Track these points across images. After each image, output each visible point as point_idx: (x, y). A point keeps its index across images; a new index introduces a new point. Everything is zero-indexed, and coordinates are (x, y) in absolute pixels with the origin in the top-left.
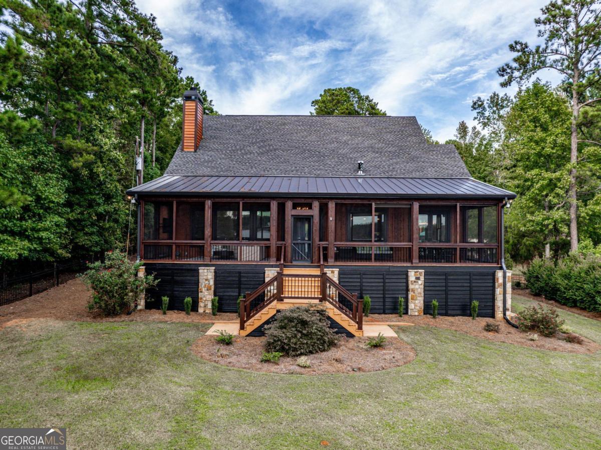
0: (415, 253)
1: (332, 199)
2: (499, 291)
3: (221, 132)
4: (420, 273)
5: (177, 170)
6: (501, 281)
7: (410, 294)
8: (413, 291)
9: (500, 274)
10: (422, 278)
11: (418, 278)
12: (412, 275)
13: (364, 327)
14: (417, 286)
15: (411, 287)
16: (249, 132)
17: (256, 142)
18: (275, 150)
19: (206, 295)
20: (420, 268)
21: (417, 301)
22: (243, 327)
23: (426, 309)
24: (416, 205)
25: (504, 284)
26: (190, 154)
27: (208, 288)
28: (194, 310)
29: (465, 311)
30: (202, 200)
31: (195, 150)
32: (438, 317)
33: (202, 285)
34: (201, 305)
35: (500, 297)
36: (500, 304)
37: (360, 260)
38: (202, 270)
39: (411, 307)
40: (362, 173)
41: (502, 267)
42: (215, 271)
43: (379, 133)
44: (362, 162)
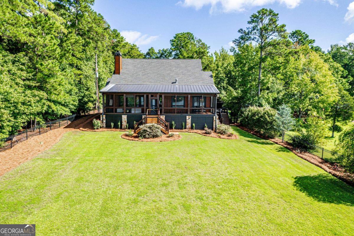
0: (189, 111)
1: (163, 94)
2: (214, 122)
5: (114, 82)
6: (215, 119)
7: (187, 123)
9: (214, 117)
10: (190, 118)
11: (189, 118)
12: (187, 118)
13: (169, 132)
14: (189, 121)
15: (187, 121)
16: (139, 66)
17: (141, 71)
19: (125, 124)
20: (190, 115)
21: (189, 125)
22: (135, 132)
23: (192, 128)
24: (189, 96)
25: (216, 121)
26: (118, 75)
27: (125, 122)
28: (121, 128)
29: (203, 128)
30: (123, 94)
31: (119, 73)
32: (194, 130)
33: (123, 121)
34: (123, 126)
35: (214, 124)
36: (214, 126)
37: (172, 113)
38: (123, 116)
39: (187, 127)
40: (177, 83)
41: (215, 115)
42: (127, 117)
43: (186, 67)
44: (177, 79)
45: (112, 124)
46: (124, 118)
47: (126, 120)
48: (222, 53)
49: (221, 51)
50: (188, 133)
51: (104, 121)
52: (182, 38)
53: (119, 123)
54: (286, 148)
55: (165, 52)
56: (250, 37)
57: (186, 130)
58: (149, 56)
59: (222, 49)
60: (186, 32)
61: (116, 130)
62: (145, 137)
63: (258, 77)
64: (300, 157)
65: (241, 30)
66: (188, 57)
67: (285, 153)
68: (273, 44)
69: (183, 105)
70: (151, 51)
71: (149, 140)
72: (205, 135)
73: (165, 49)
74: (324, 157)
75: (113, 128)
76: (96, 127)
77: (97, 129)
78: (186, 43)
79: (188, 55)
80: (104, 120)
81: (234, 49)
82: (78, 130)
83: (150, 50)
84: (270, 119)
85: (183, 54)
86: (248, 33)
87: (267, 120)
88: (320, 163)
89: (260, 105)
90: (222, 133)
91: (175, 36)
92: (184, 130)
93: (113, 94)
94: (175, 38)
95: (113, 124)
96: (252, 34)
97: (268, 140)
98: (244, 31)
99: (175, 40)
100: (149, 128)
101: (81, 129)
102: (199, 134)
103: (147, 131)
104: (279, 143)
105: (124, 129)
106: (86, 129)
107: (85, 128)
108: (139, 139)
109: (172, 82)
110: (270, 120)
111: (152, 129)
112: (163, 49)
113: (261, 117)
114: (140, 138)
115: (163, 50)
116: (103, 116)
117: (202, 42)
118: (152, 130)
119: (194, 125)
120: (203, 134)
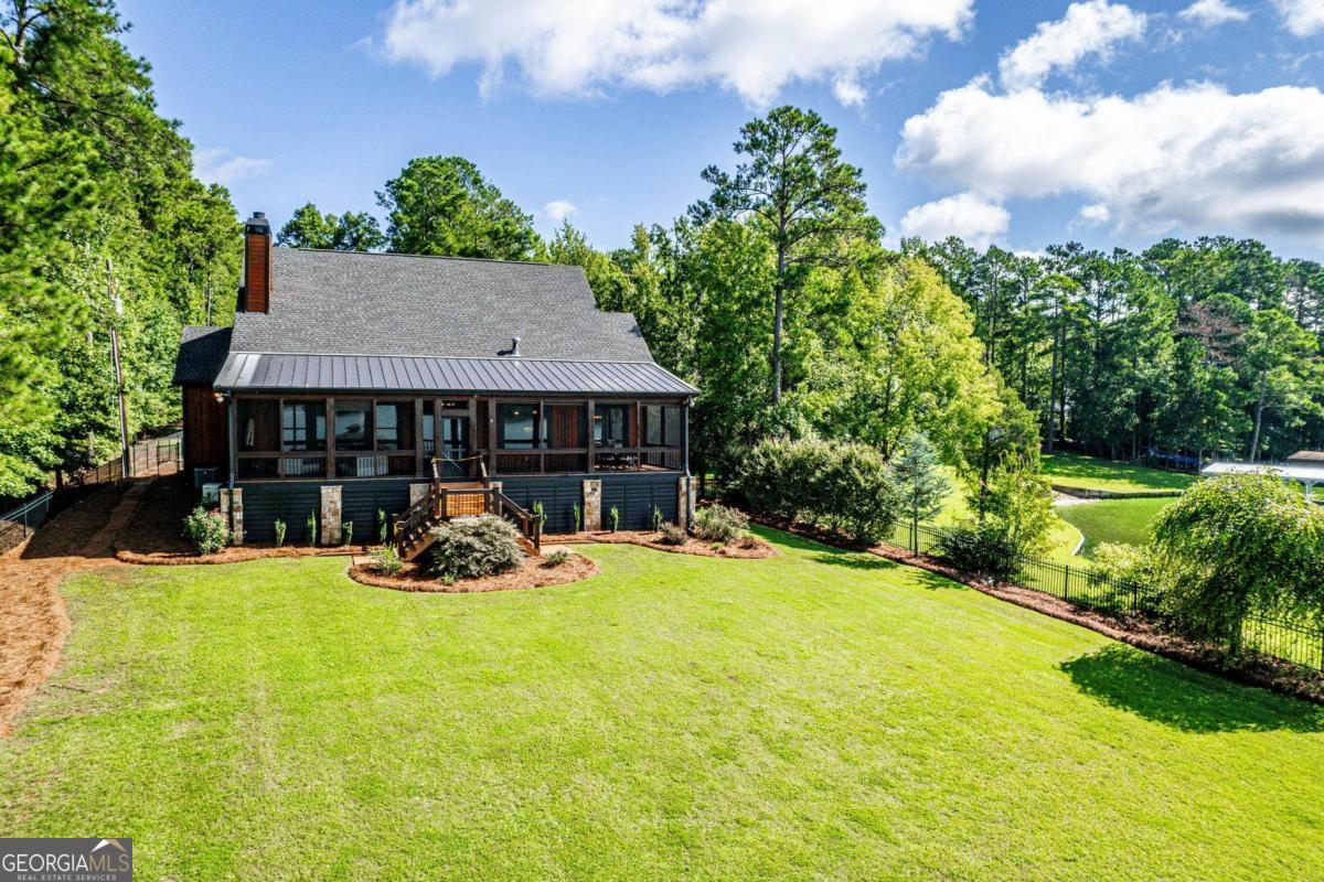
0: (591, 460)
1: (492, 396)
2: (683, 500)
3: (299, 279)
4: (597, 484)
5: (248, 344)
6: (684, 489)
7: (586, 508)
8: (589, 504)
9: (683, 481)
10: (599, 489)
11: (594, 490)
12: (588, 488)
13: (541, 547)
14: (593, 499)
15: (587, 499)
18: (390, 313)
19: (332, 521)
20: (596, 478)
21: (593, 515)
22: (402, 554)
23: (606, 524)
24: (592, 404)
25: (688, 493)
26: (259, 316)
27: (335, 514)
28: (318, 544)
29: (646, 525)
30: (321, 397)
31: (265, 310)
32: (617, 533)
33: (325, 510)
34: (325, 534)
35: (683, 507)
36: (683, 515)
37: (527, 470)
38: (324, 490)
39: (587, 522)
40: (517, 354)
41: (685, 474)
42: (343, 492)
43: (535, 292)
44: (518, 339)
45: (281, 527)
46: (332, 496)
47: (339, 505)
48: (565, 243)
49: (562, 234)
50: (597, 545)
51: (238, 516)
52: (439, 177)
53: (313, 522)
54: (939, 573)
55: (356, 224)
56: (745, 200)
57: (586, 533)
58: (297, 237)
59: (564, 227)
60: (450, 156)
61: (300, 550)
62: (464, 573)
63: (772, 336)
64: (1007, 600)
65: (714, 170)
66: (463, 253)
67: (951, 590)
68: (823, 228)
69: (531, 438)
70: (307, 219)
71: (482, 583)
72: (669, 551)
73: (355, 214)
74: (1069, 595)
75: (285, 543)
76: (208, 544)
77: (214, 551)
78: (454, 199)
79: (462, 246)
80: (238, 510)
81: (663, 233)
82: (112, 562)
83: (300, 214)
84: (867, 481)
85: (444, 239)
86: (738, 182)
87: (859, 485)
88: (1074, 612)
89: (795, 435)
90: (721, 537)
91: (407, 167)
92: (580, 535)
93: (275, 397)
94: (407, 174)
95: (284, 525)
96: (752, 186)
97: (863, 551)
98: (724, 174)
99: (410, 181)
100: (474, 534)
101: (128, 555)
102: (644, 545)
103: (469, 546)
104: (909, 561)
105: (330, 545)
106: (155, 557)
107: (146, 553)
108: (443, 583)
109: (499, 350)
110: (868, 486)
111: (487, 537)
112: (344, 213)
113: (837, 473)
114: (447, 578)
115: (346, 218)
116: (230, 494)
117: (503, 197)
118: (489, 543)
119: (614, 512)
120: (657, 546)
